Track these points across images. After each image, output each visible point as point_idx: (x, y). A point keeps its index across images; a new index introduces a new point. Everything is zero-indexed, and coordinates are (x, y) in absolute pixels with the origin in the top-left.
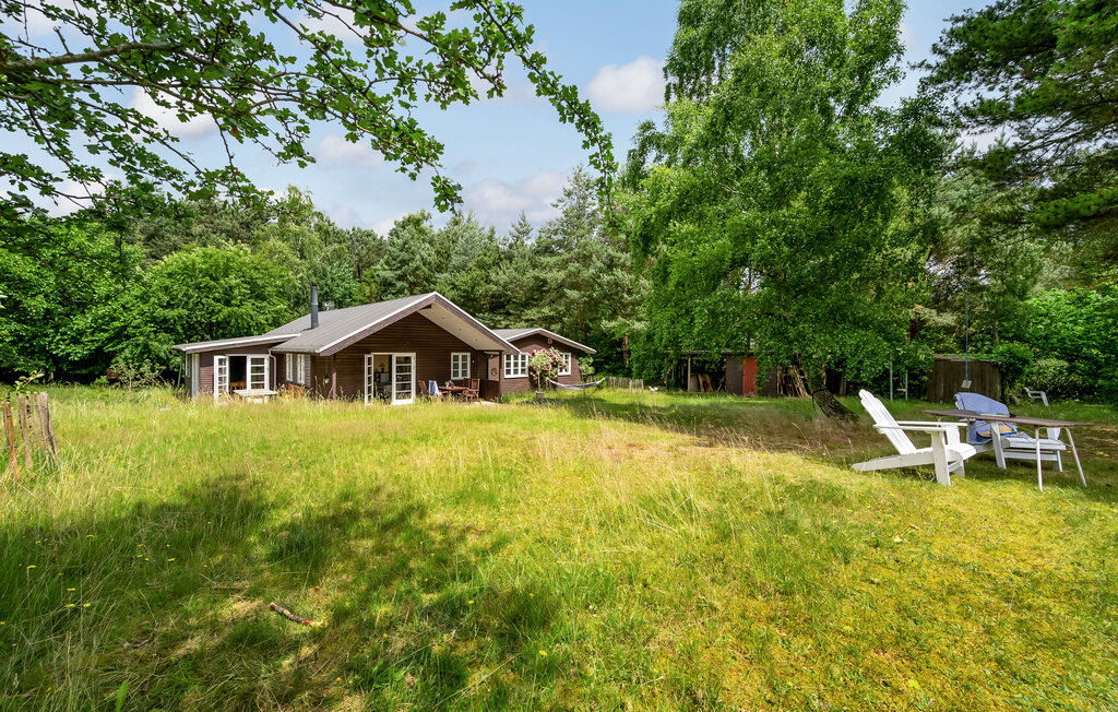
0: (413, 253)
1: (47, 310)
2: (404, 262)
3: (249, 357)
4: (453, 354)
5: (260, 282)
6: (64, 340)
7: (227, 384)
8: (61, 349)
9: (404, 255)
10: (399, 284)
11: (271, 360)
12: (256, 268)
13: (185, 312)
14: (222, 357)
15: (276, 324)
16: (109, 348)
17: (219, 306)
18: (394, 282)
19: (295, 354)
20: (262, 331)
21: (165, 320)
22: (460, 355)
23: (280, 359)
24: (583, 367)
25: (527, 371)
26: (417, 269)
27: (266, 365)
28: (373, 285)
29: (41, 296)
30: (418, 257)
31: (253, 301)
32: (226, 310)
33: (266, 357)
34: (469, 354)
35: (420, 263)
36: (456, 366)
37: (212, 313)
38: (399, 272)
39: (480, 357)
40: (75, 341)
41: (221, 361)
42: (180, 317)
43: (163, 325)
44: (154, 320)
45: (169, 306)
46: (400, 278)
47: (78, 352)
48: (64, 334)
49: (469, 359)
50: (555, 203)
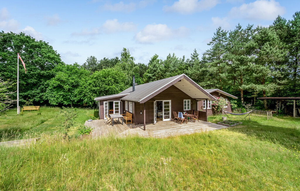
0: (157, 68)
1: (69, 88)
2: (155, 71)
3: (114, 102)
4: (184, 100)
5: (117, 79)
6: (73, 96)
7: (108, 111)
8: (73, 99)
9: (155, 69)
10: (153, 77)
11: (121, 102)
12: (116, 74)
13: (99, 88)
14: (106, 102)
15: (121, 90)
16: (82, 98)
17: (107, 86)
18: (152, 77)
19: (128, 101)
20: (118, 93)
21: (94, 90)
22: (187, 100)
23: (123, 102)
24: (232, 104)
25: (211, 106)
26: (159, 72)
27: (119, 104)
28: (146, 79)
29: (68, 85)
30: (159, 69)
31: (115, 84)
32: (108, 87)
33: (119, 102)
34: (190, 100)
35: (159, 71)
36: (185, 105)
37: (105, 88)
38: (153, 74)
39: (194, 101)
40: (75, 96)
41: (106, 103)
42: (98, 90)
43: (94, 92)
44: (91, 90)
45: (96, 86)
46: (153, 76)
47: (76, 99)
48: (73, 95)
49: (190, 102)
50: (209, 43)
